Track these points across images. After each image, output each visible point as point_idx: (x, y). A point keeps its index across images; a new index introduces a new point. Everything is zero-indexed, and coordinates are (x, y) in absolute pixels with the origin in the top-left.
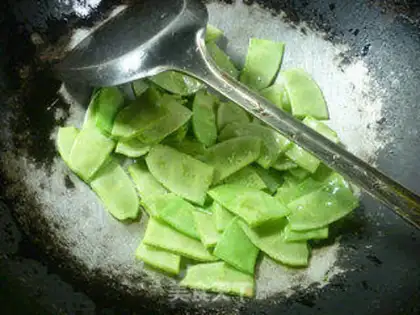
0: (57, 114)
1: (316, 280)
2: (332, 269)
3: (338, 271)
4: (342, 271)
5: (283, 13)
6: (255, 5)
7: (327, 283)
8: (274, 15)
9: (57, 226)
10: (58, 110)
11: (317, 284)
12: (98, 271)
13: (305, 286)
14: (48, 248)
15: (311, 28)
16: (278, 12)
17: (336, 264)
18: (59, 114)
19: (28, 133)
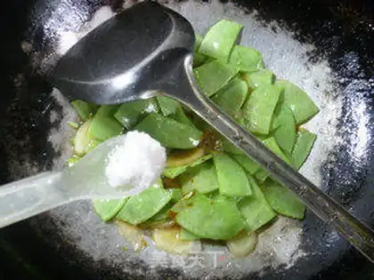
1: (283, 262)
2: (296, 252)
3: (301, 254)
4: (305, 254)
5: (255, 12)
6: (230, 4)
7: (293, 264)
8: (246, 13)
9: (63, 224)
10: (52, 112)
11: (285, 265)
12: (102, 262)
13: (275, 265)
14: (59, 246)
15: (281, 27)
16: (251, 10)
17: (300, 247)
19: (28, 138)
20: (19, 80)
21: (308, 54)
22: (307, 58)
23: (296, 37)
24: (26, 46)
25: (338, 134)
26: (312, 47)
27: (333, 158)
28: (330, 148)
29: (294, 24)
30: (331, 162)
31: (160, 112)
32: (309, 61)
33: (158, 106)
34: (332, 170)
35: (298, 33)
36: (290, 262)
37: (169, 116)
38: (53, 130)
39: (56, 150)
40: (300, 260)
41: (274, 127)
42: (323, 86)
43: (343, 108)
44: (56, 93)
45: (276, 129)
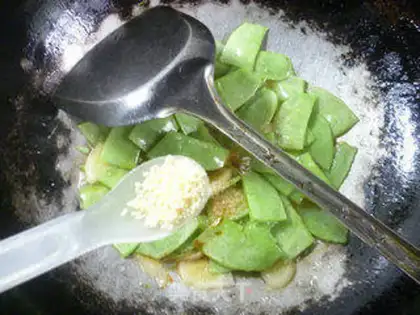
0: (58, 142)
1: (326, 293)
2: (340, 281)
3: (346, 283)
4: (350, 283)
5: (281, 12)
6: (252, 5)
7: (337, 295)
8: (272, 14)
10: (59, 137)
11: (329, 297)
12: (123, 302)
13: (317, 298)
14: (74, 287)
15: (311, 28)
16: (277, 11)
17: (344, 276)
18: (60, 142)
19: (34, 168)
20: (19, 103)
21: (343, 56)
22: (342, 62)
23: (328, 39)
24: (26, 64)
25: (381, 146)
26: (347, 49)
27: (376, 174)
28: (373, 162)
29: (325, 24)
30: (375, 178)
31: (180, 130)
32: (345, 64)
33: (177, 123)
34: (376, 186)
35: (331, 34)
36: (334, 293)
37: (190, 135)
38: (60, 157)
39: (66, 179)
40: (345, 290)
41: (309, 141)
42: (362, 92)
43: (385, 116)
44: (62, 115)
45: (312, 144)
